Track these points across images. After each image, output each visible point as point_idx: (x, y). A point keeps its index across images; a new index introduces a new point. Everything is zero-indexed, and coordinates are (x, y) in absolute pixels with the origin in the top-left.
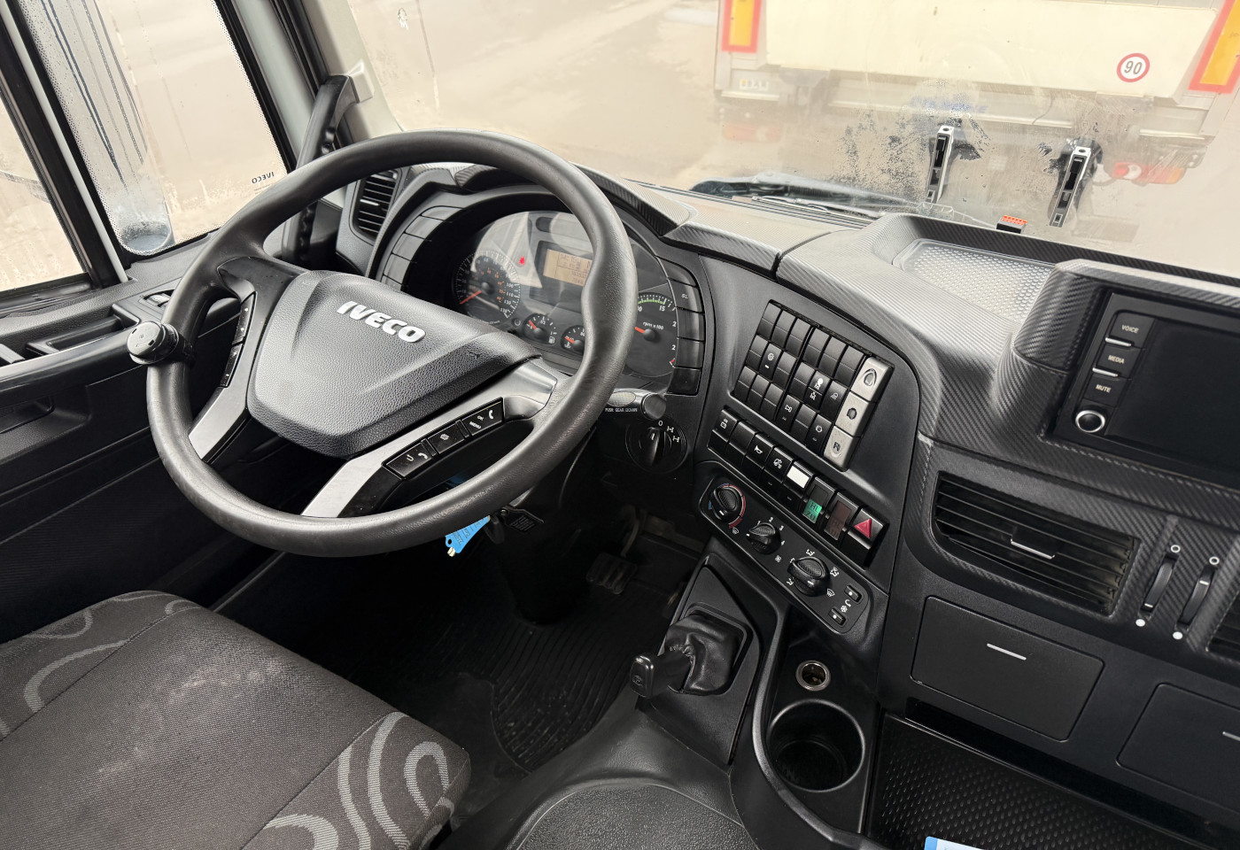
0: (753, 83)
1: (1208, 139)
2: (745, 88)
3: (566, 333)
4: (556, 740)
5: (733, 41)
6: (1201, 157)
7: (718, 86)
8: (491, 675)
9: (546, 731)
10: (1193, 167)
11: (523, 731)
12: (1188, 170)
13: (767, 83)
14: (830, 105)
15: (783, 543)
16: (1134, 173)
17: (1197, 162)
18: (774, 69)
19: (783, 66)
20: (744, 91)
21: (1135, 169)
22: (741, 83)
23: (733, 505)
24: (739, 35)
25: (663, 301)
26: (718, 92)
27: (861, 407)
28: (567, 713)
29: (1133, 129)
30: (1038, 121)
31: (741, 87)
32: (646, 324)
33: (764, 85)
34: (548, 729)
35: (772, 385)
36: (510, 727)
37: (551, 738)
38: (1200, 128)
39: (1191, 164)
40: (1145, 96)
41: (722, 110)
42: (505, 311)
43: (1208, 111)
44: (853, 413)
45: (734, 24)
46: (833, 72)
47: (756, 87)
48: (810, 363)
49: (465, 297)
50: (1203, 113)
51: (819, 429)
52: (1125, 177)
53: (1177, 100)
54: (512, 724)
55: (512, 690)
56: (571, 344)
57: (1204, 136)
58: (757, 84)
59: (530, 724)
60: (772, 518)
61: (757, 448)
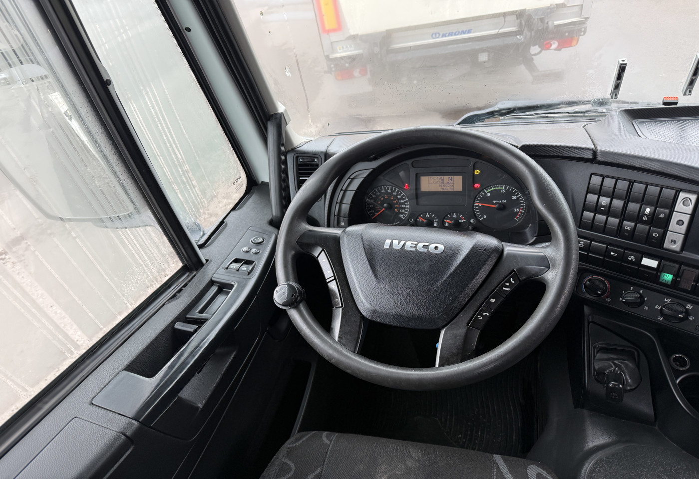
0: (345, 47)
1: (587, 18)
2: (341, 50)
3: (444, 218)
4: (488, 437)
5: (327, 27)
6: (585, 28)
7: (326, 54)
8: (432, 413)
9: (480, 434)
10: (584, 35)
11: (468, 438)
12: (580, 37)
13: (353, 45)
14: (390, 49)
15: (646, 299)
16: (555, 45)
17: (585, 32)
18: (354, 38)
19: (360, 34)
20: (341, 52)
21: (554, 43)
22: (338, 49)
23: (601, 286)
24: (330, 23)
25: (502, 187)
26: (327, 57)
27: (686, 219)
28: (484, 420)
29: (550, 23)
30: (501, 30)
31: (339, 51)
32: (495, 202)
33: (351, 47)
34: (480, 432)
35: (609, 218)
36: (460, 438)
37: (485, 436)
38: (581, 14)
39: (582, 34)
40: (551, 5)
41: (332, 66)
42: (402, 216)
43: (582, 5)
44: (681, 223)
45: (325, 18)
46: (387, 31)
47: (347, 49)
48: (635, 201)
49: (374, 215)
50: (580, 6)
51: (656, 235)
52: (551, 48)
53: (566, 3)
54: (460, 436)
55: (448, 417)
56: (449, 223)
57: (584, 18)
58: (347, 47)
59: (469, 433)
60: (632, 288)
61: (612, 253)
